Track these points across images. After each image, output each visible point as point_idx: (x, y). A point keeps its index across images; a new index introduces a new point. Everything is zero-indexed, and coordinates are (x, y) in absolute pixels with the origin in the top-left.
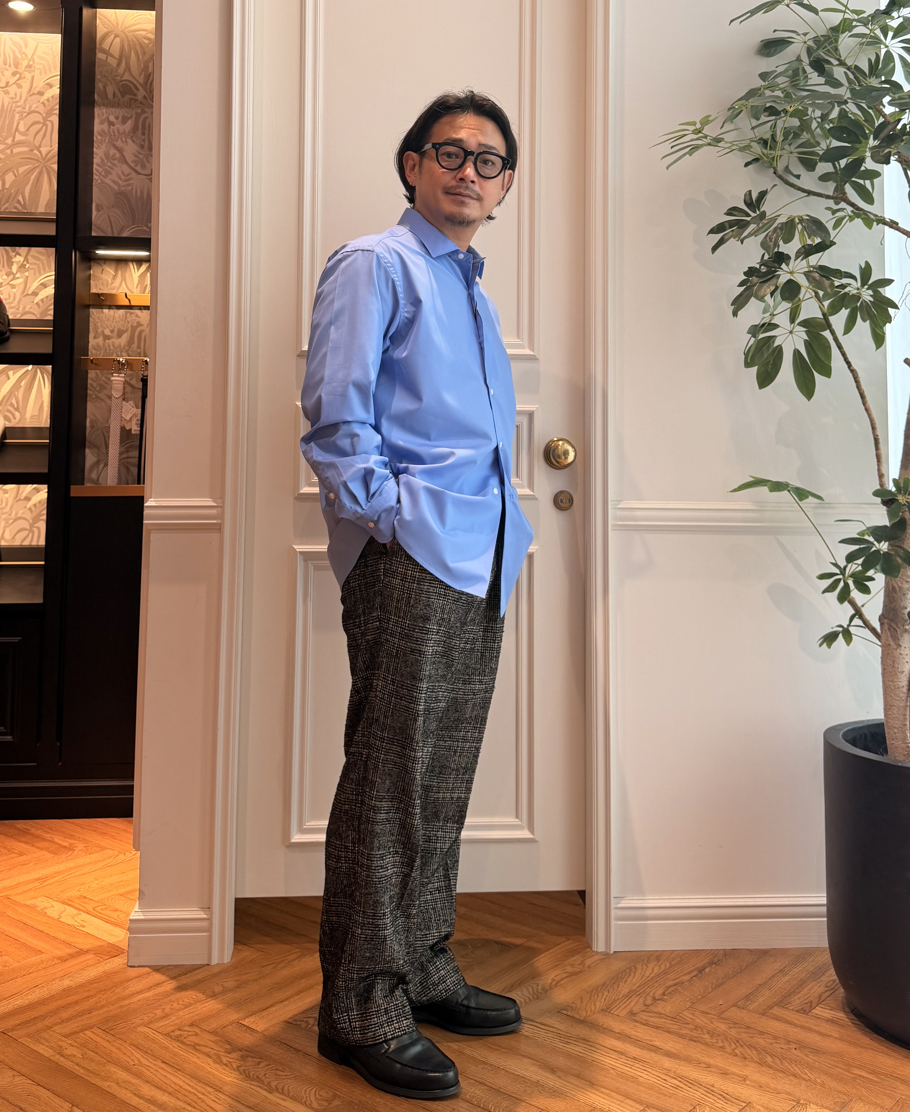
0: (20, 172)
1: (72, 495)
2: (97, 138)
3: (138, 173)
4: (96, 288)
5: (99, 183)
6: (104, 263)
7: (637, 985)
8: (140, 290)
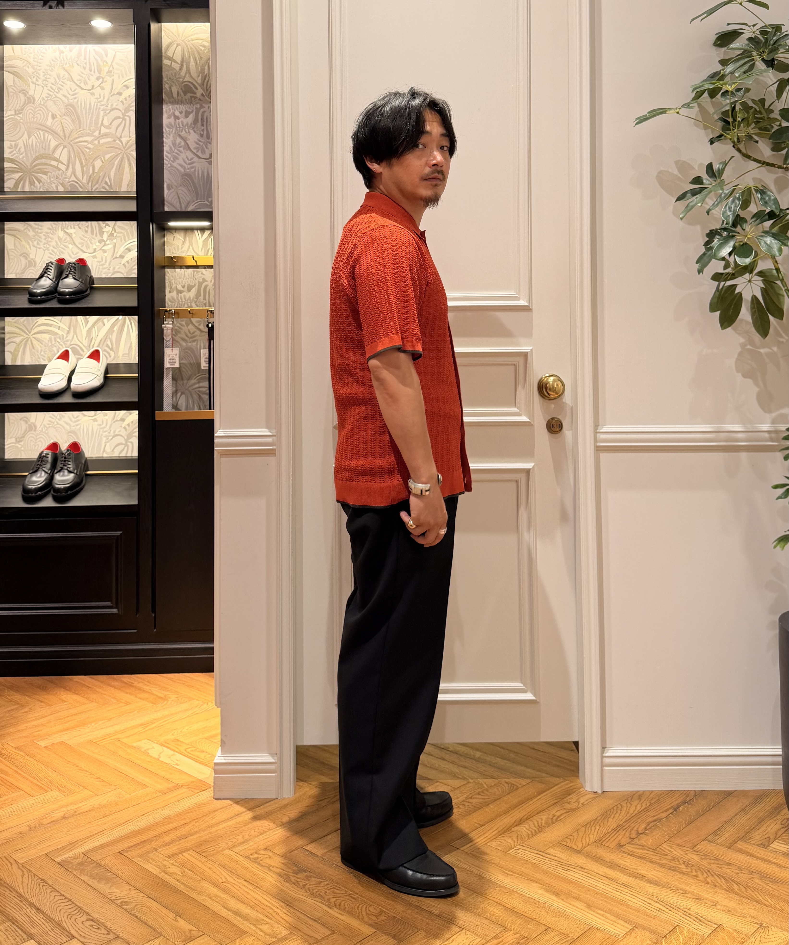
0: (106, 159)
1: (157, 418)
2: (165, 130)
3: (200, 158)
4: (170, 252)
5: (169, 167)
6: (175, 232)
7: (624, 820)
8: (204, 252)
